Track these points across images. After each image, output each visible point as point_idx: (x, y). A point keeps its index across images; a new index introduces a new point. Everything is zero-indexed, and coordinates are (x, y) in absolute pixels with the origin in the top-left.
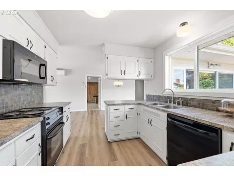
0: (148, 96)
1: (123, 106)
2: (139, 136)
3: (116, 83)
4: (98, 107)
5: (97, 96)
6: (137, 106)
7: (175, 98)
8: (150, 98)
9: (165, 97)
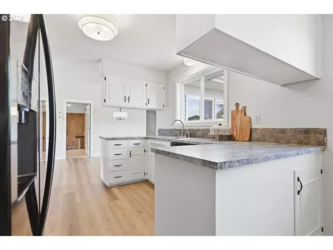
0: (159, 130)
1: (126, 141)
2: (146, 177)
3: (117, 114)
4: (85, 153)
5: (83, 137)
6: (143, 141)
7: (185, 130)
8: (162, 132)
9: (177, 130)
